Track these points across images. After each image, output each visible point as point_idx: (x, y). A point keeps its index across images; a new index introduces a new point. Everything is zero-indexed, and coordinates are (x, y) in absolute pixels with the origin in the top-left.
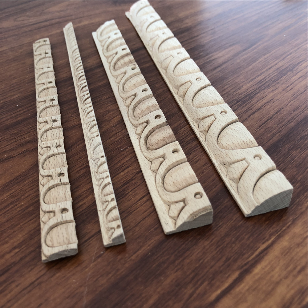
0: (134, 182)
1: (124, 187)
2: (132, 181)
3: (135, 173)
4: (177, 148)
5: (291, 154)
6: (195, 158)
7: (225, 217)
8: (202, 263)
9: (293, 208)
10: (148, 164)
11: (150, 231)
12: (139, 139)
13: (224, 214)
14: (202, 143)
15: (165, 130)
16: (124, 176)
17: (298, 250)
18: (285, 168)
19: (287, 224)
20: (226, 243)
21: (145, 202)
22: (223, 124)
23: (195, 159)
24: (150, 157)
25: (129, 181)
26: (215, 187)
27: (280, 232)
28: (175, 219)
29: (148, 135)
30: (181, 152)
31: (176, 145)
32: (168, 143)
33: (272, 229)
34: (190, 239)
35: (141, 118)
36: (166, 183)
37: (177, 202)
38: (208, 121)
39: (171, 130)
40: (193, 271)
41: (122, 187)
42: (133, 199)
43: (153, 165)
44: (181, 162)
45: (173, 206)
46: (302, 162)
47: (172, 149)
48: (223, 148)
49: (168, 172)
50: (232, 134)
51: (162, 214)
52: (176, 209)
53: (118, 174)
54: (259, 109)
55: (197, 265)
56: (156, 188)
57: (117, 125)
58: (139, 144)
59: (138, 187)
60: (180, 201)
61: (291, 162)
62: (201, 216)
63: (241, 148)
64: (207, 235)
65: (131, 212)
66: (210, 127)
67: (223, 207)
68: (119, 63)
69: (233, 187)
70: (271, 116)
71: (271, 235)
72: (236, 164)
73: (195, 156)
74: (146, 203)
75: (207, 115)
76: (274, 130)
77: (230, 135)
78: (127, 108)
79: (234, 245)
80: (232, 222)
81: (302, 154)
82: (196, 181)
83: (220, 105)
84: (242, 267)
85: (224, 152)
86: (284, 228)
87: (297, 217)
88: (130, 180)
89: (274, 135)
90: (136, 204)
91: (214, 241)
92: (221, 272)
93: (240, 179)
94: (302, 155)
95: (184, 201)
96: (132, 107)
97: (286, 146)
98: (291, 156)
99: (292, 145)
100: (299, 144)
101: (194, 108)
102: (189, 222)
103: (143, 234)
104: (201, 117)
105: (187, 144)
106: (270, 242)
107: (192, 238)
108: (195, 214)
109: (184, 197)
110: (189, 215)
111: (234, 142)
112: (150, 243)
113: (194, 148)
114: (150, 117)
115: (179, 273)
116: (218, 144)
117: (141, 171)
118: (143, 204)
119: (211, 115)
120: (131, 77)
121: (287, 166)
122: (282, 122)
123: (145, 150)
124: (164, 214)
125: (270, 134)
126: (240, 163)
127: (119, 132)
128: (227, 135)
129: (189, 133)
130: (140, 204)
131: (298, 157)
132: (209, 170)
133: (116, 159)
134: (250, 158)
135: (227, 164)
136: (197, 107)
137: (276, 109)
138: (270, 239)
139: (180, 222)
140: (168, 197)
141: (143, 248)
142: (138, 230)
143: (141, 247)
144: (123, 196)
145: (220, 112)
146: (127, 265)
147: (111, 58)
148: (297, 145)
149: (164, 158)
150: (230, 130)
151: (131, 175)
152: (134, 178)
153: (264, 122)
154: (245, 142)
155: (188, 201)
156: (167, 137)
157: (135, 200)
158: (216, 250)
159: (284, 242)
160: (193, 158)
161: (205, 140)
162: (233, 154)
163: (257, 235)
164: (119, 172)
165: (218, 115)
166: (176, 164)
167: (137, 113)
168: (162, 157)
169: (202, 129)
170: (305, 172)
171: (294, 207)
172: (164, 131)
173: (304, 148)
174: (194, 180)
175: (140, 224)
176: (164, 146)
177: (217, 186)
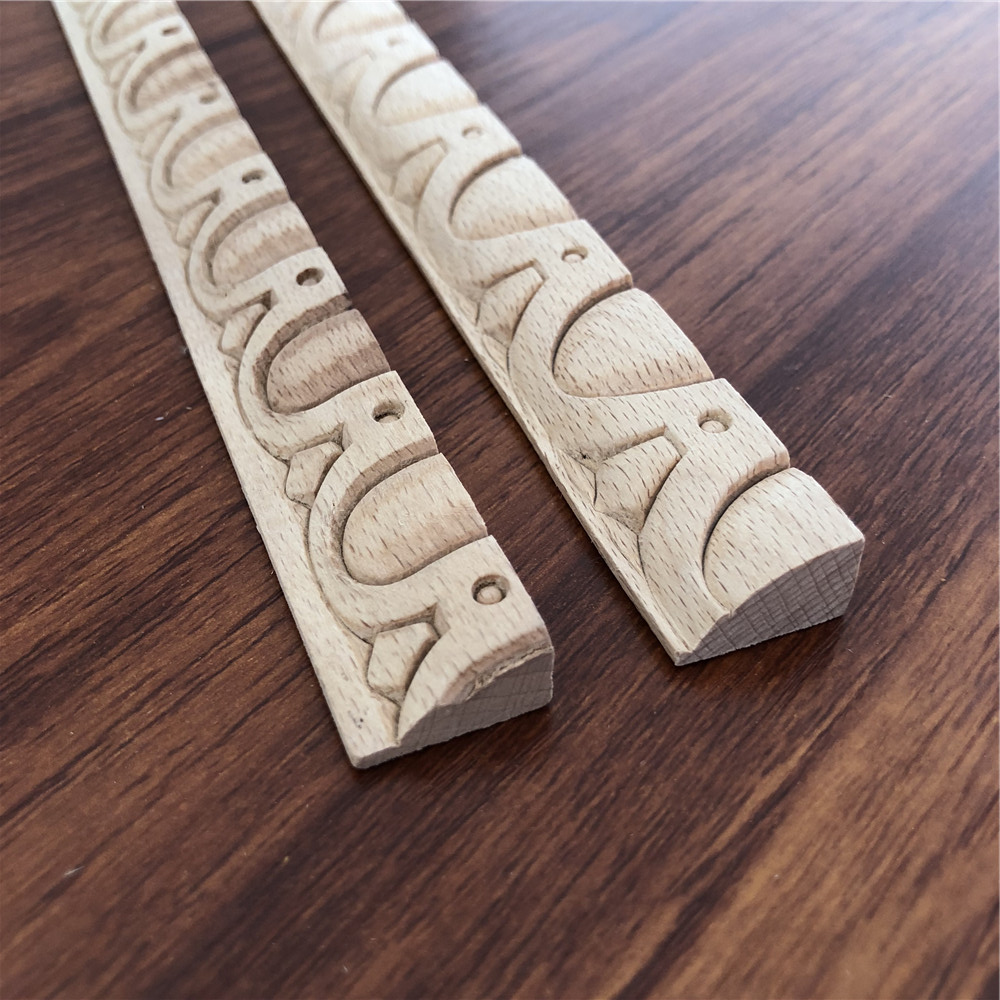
0: (212, 550)
1: (168, 576)
2: (208, 548)
3: (217, 515)
4: (395, 398)
5: (839, 406)
6: (471, 438)
7: (603, 672)
8: (517, 881)
9: (870, 618)
10: (273, 473)
11: (284, 761)
12: (233, 371)
13: (597, 658)
14: (495, 376)
15: (342, 327)
16: (169, 528)
17: (908, 789)
18: (820, 462)
19: (852, 684)
20: (612, 784)
21: (265, 634)
22: (576, 299)
23: (472, 443)
24: (281, 443)
25: (192, 548)
26: (557, 550)
27: (828, 721)
28: (395, 698)
29: (272, 352)
30: (413, 413)
31: (392, 386)
32: (353, 379)
33: (797, 708)
34: (462, 780)
35: (239, 287)
36: (352, 547)
37: (400, 624)
38: (514, 290)
39: (365, 326)
40: (483, 921)
41: (163, 574)
42: (210, 625)
43: (296, 474)
44: (412, 457)
45: (382, 645)
46: (885, 436)
47: (371, 405)
48: (579, 392)
49: (358, 500)
50: (612, 336)
51: (340, 679)
52: (396, 654)
53: (143, 521)
54: (703, 246)
55: (499, 893)
56: (309, 572)
57: (139, 319)
58: (236, 392)
59: (232, 571)
60: (415, 620)
61: (840, 439)
62: (505, 675)
63: (647, 389)
64: (533, 754)
65: (203, 681)
66: (521, 315)
67: (591, 630)
68: (151, 85)
69: (622, 547)
70: (750, 270)
71: (793, 736)
72: (631, 453)
73: (472, 433)
74: (266, 639)
75: (510, 266)
76: (768, 318)
77: (603, 339)
78: (185, 250)
79: (647, 789)
80: (632, 690)
81: (881, 404)
82: (477, 532)
83: (561, 226)
84: (690, 883)
85: (581, 408)
86: (843, 703)
87: (889, 654)
88: (199, 544)
89: (766, 339)
90: (225, 642)
91: (563, 778)
92: (602, 914)
93: (647, 512)
94: (881, 409)
95: (429, 616)
96: (201, 244)
97: (818, 378)
98: (839, 415)
99: (838, 375)
100: (865, 368)
101: (458, 242)
102: (453, 707)
103: (256, 777)
104: (487, 276)
105: (438, 387)
106: (793, 763)
107: (471, 772)
108: (480, 670)
109: (430, 603)
110: (453, 675)
111: (619, 367)
112: (286, 813)
113: (463, 400)
114: (279, 277)
115: (421, 935)
116: (555, 376)
117: (244, 504)
118: (255, 643)
119: (525, 267)
120: (198, 130)
121: (830, 454)
122: (792, 290)
123: (260, 414)
124: (346, 679)
125: (752, 336)
126: (647, 446)
127: (152, 346)
128: (591, 342)
129: (441, 344)
130: (240, 641)
131: (865, 415)
132: (529, 483)
133: (135, 457)
134: (684, 426)
135: (596, 454)
136: (471, 238)
137: (767, 245)
138: (794, 751)
139: (415, 710)
140: (361, 604)
141: (258, 838)
142: (232, 758)
143: (247, 835)
144: (167, 612)
145: (561, 250)
146: (185, 921)
147: (121, 64)
148: (856, 373)
149: (339, 442)
150: (602, 321)
151: (201, 519)
152: (213, 533)
153: (725, 291)
154: (663, 365)
155: (449, 614)
156: (348, 357)
157: (220, 625)
158: (572, 816)
159: (849, 763)
160: (461, 442)
161: (504, 365)
162: (620, 416)
163: (736, 739)
164: (149, 510)
165: (552, 264)
166: (393, 465)
167: (224, 265)
168: (334, 441)
169: (493, 322)
170: (897, 473)
171: (874, 612)
172: (336, 331)
173: (883, 382)
174: (471, 527)
175: (240, 732)
176: (339, 391)
177: (562, 545)
